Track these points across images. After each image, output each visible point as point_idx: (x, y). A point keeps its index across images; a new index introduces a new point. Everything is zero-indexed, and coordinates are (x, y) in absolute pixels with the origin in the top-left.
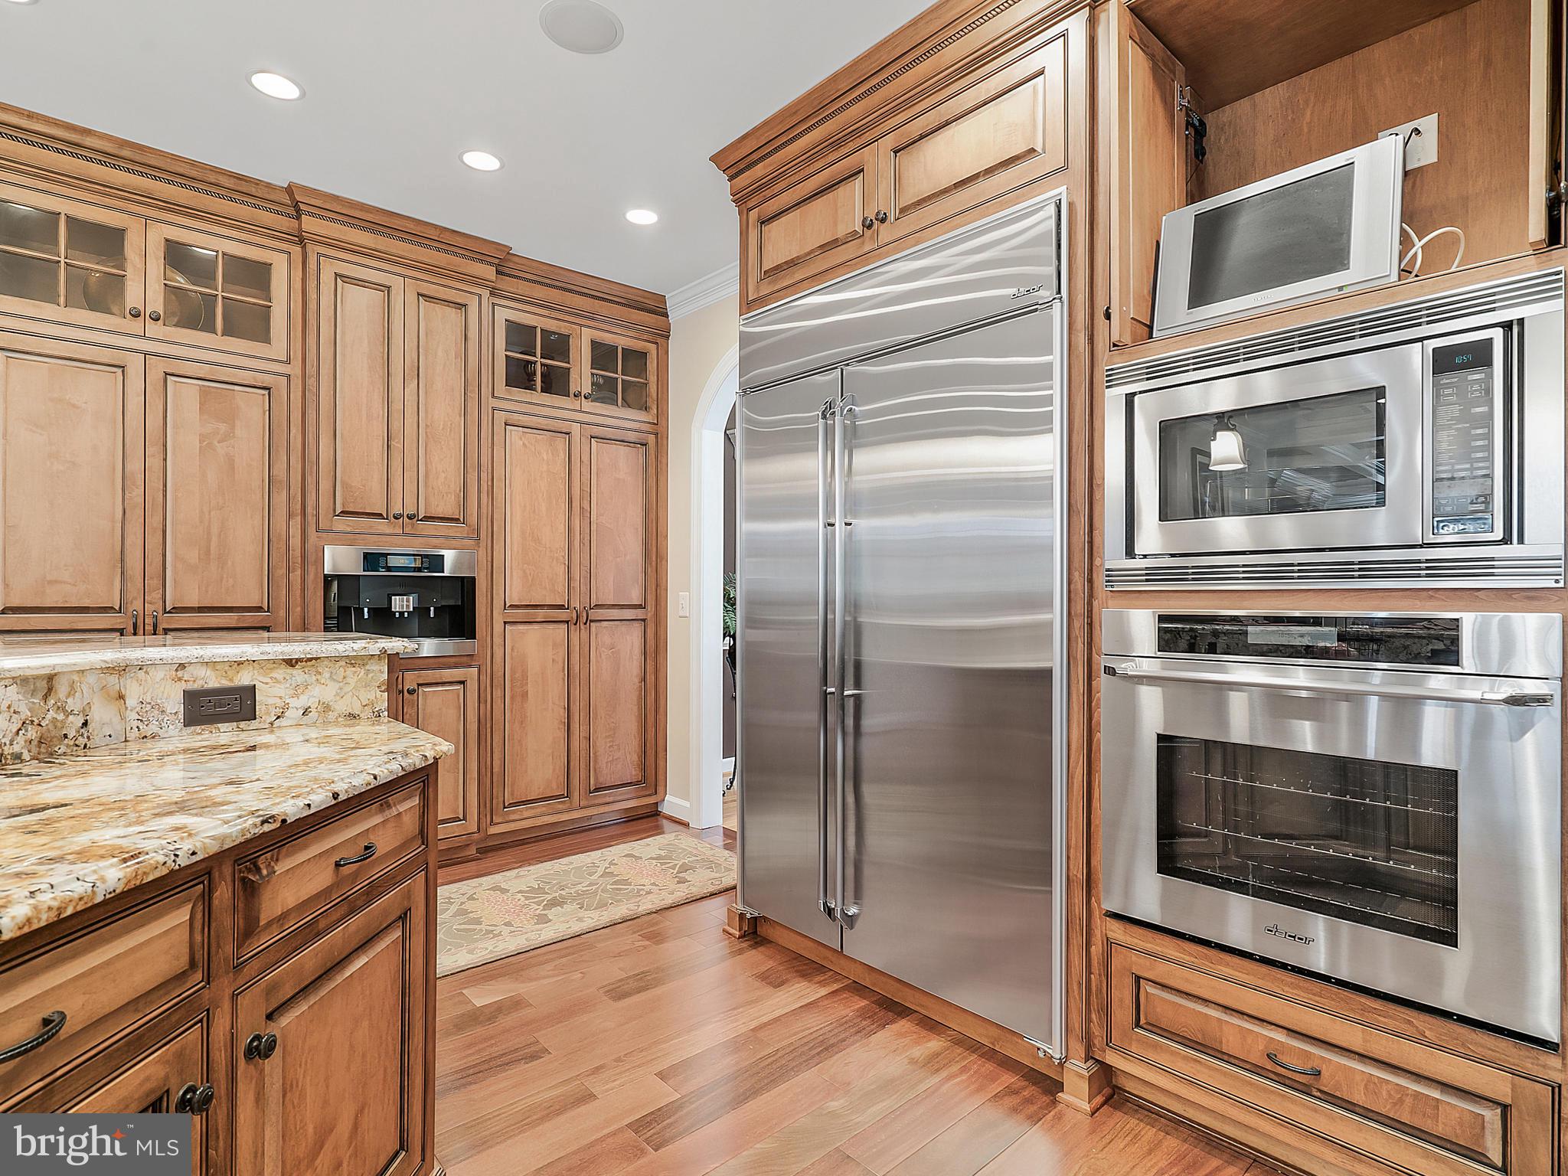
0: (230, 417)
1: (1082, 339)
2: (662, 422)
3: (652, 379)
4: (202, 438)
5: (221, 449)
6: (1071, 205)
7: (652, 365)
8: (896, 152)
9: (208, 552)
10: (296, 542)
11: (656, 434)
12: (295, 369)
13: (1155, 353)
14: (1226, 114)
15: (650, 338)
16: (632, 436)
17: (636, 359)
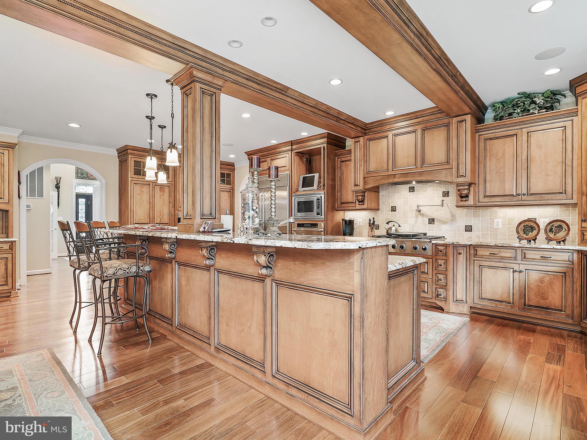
0: (164, 191)
1: (291, 191)
2: (234, 187)
3: (232, 179)
4: (160, 195)
5: (162, 197)
6: (289, 174)
7: (232, 176)
8: (271, 160)
9: (161, 214)
10: (173, 212)
11: (232, 190)
12: (173, 183)
13: (298, 193)
14: (314, 157)
15: (231, 171)
16: (228, 190)
17: (229, 175)
